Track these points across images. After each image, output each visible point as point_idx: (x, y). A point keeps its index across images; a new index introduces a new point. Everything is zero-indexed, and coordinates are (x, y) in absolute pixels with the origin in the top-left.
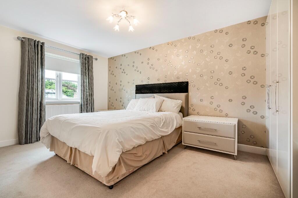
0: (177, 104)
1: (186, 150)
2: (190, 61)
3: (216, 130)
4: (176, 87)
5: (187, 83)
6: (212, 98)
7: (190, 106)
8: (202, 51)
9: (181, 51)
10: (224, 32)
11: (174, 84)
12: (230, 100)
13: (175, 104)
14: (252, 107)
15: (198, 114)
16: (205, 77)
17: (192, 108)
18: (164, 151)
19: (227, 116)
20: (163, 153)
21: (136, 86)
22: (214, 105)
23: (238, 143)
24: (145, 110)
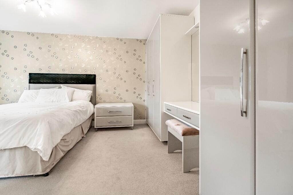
0: (88, 94)
1: (97, 132)
2: (97, 57)
3: (121, 112)
4: (84, 78)
5: (95, 75)
6: (115, 89)
7: (97, 95)
8: (107, 51)
9: (88, 46)
10: (123, 42)
11: (82, 76)
12: (127, 91)
13: (87, 94)
14: (139, 95)
15: (105, 102)
16: (110, 73)
17: (99, 97)
18: (82, 136)
19: (125, 102)
20: (82, 137)
21: (30, 74)
22: (117, 95)
23: (134, 119)
24: (54, 101)
